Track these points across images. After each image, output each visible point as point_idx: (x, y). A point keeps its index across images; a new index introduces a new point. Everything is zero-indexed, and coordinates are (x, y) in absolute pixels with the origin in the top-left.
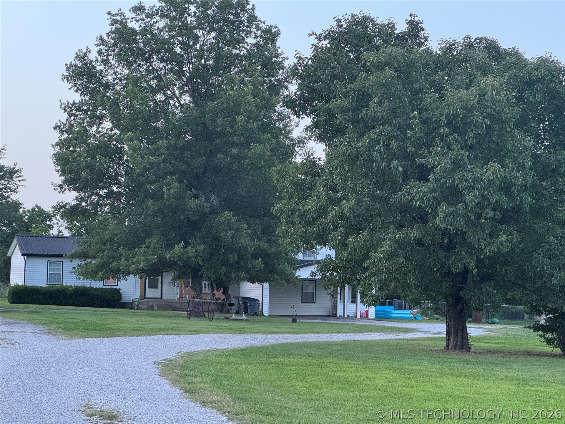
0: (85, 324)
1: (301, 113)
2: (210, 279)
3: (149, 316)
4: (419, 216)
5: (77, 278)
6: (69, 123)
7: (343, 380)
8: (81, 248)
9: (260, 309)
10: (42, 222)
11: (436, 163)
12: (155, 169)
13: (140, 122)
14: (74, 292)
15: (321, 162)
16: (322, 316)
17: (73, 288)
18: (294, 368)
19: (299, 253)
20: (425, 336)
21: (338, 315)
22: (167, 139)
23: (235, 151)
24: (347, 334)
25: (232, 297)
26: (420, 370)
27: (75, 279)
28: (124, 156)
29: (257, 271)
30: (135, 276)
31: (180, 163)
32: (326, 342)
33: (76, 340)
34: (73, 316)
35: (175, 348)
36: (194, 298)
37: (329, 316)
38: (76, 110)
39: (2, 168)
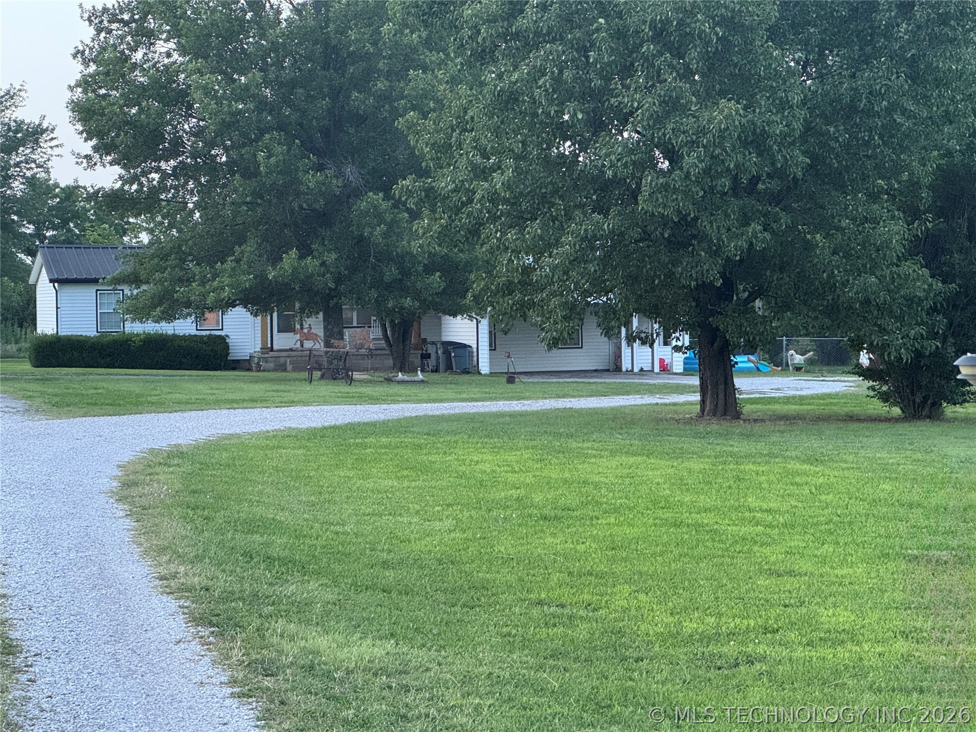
6: (98, 45)
8: (127, 267)
9: (474, 363)
11: (636, 104)
14: (144, 344)
16: (596, 371)
17: (142, 336)
21: (624, 369)
33: (54, 421)
37: (608, 370)
38: (109, 22)
39: (20, 124)
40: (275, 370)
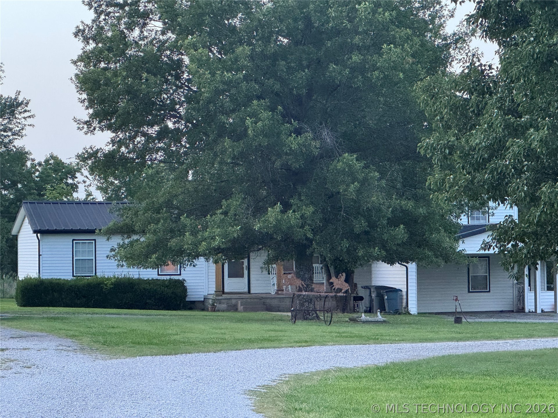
0: (134, 335)
2: (324, 260)
3: (232, 320)
5: (118, 266)
6: (97, 25)
8: (122, 219)
9: (404, 304)
10: (61, 179)
12: (233, 91)
14: (114, 287)
15: (493, 71)
16: (502, 312)
17: (113, 280)
19: (463, 215)
21: (527, 310)
22: (250, 44)
23: (356, 58)
25: (359, 286)
28: (183, 73)
29: (398, 245)
30: (207, 260)
31: (271, 81)
32: (510, 352)
33: (122, 360)
34: (115, 324)
35: (275, 368)
36: (300, 290)
37: (513, 311)
38: (107, 6)
40: (228, 310)
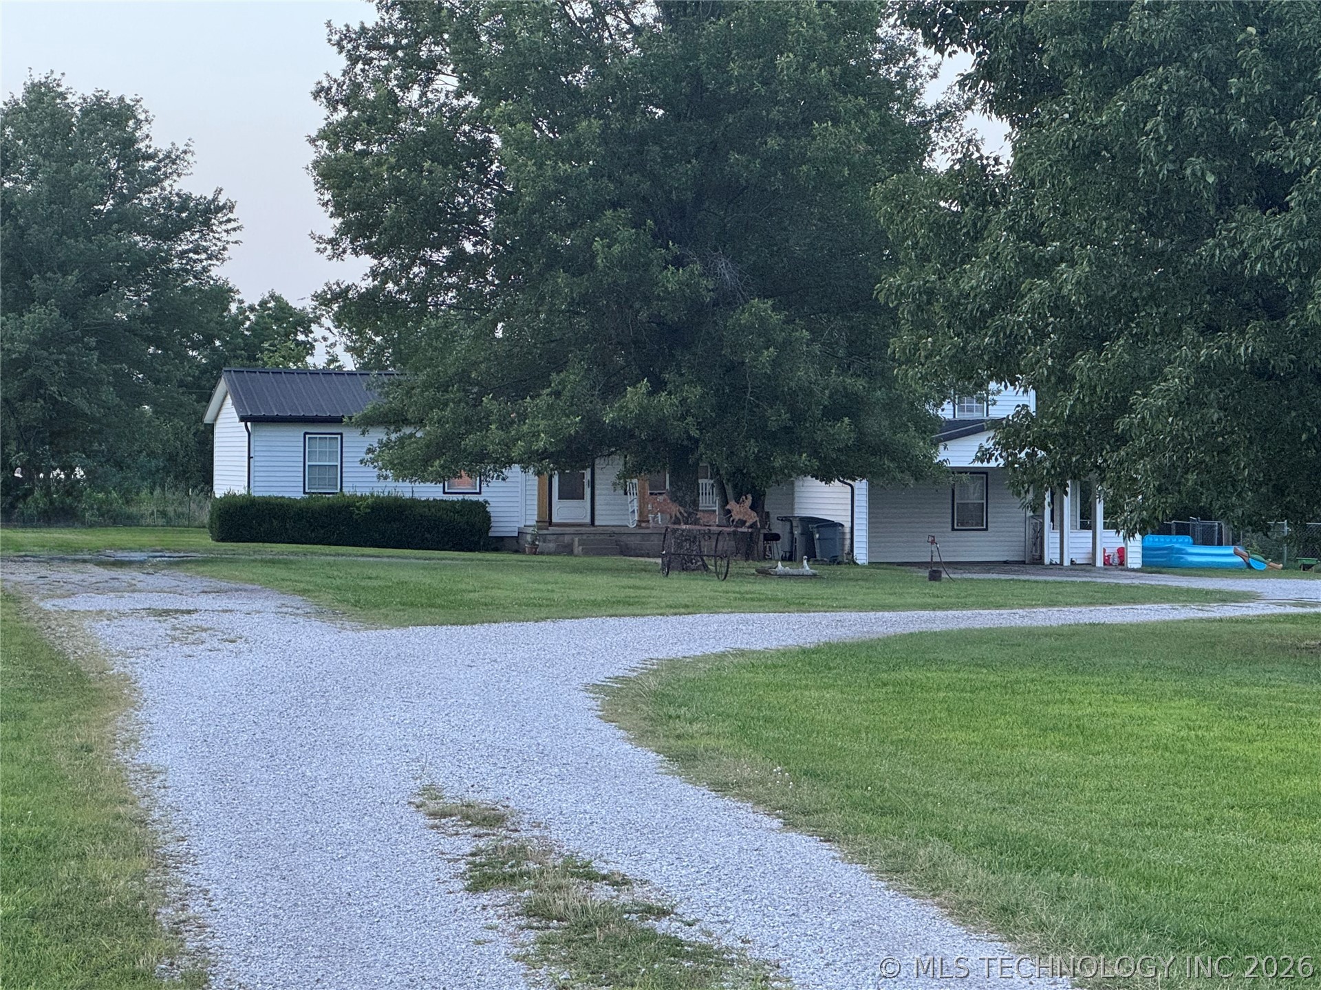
0: (404, 592)
1: (948, 41)
2: (716, 474)
3: (563, 569)
4: (1260, 300)
5: (379, 477)
6: (350, 80)
7: (1070, 725)
8: (386, 401)
9: (847, 548)
10: (287, 335)
11: (1308, 161)
12: (573, 193)
13: (532, 75)
14: (372, 512)
15: (1000, 167)
16: (1005, 562)
17: (370, 501)
18: (941, 695)
19: (945, 403)
20: (1278, 610)
21: (1047, 561)
22: (601, 116)
23: (773, 143)
24: (1072, 609)
25: (773, 516)
26: (1269, 698)
27: (375, 479)
28: (492, 163)
29: (839, 450)
30: (525, 470)
31: (636, 178)
32: (1020, 629)
33: (386, 632)
34: (374, 573)
35: (634, 648)
36: (677, 522)
37: (1023, 563)
38: (368, 48)
39: (184, 199)
40: (557, 553)
